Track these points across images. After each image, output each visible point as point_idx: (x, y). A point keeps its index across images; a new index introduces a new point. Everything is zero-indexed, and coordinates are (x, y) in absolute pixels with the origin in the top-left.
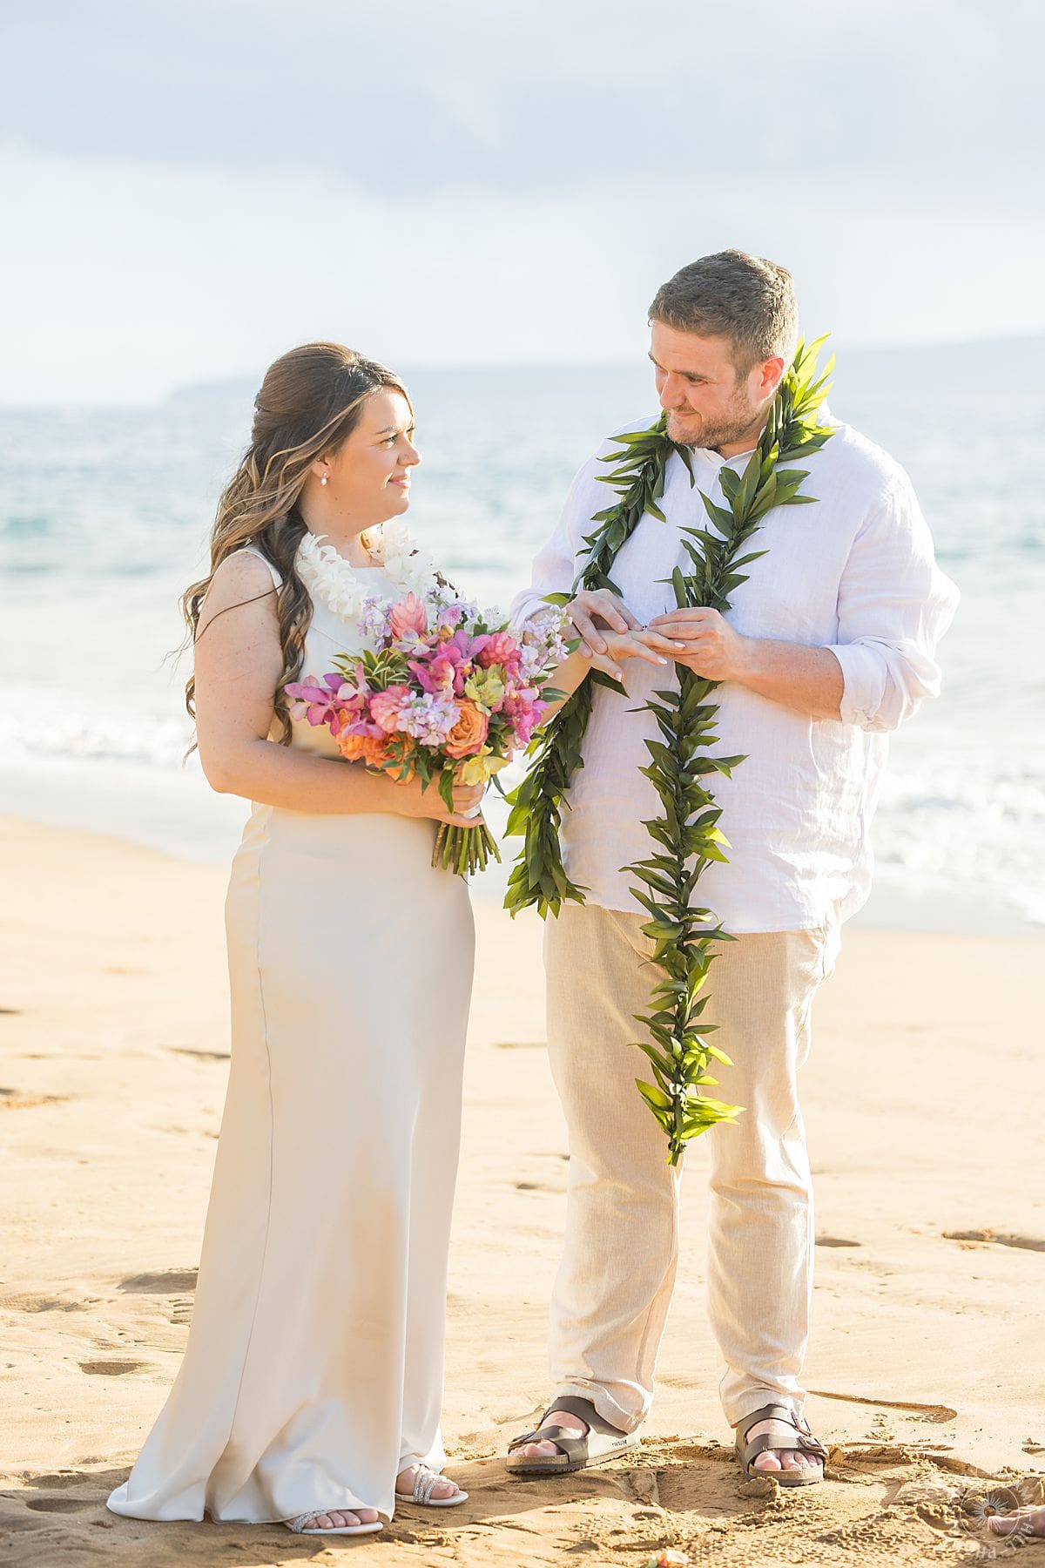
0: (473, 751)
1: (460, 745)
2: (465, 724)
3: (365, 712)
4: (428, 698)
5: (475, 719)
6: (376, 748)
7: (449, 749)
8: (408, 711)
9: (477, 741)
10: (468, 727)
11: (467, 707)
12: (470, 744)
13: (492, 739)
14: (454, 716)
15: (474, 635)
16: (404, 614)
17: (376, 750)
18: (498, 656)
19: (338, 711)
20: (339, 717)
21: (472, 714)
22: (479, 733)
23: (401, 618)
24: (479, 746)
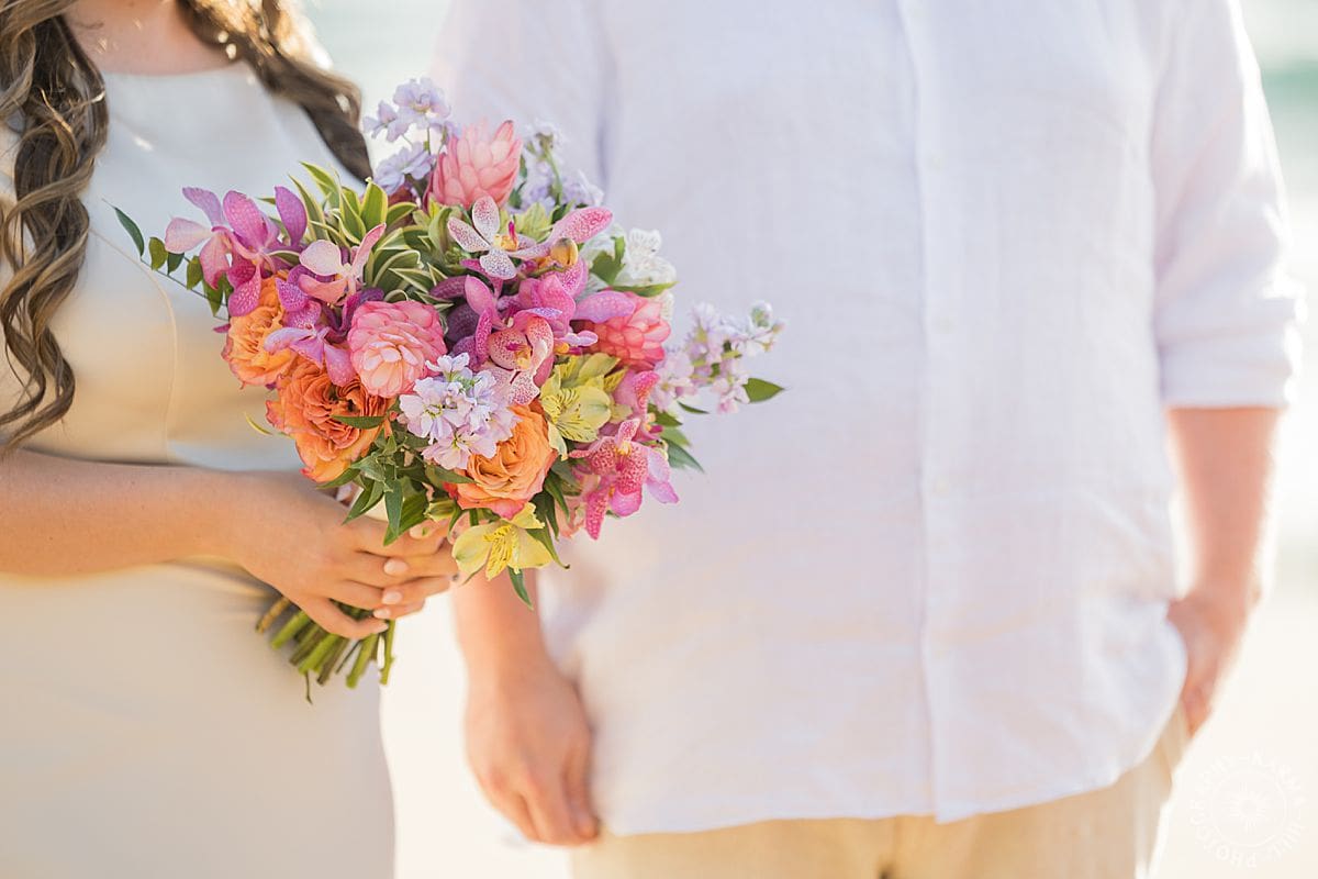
0: (501, 509)
1: (486, 487)
2: (510, 450)
3: (337, 324)
4: (485, 379)
5: (533, 451)
6: (312, 396)
7: (463, 489)
8: (439, 385)
9: (520, 496)
10: (513, 459)
11: (532, 423)
12: (504, 495)
13: (544, 503)
14: (502, 428)
15: (591, 271)
16: (481, 159)
17: (310, 401)
18: (626, 345)
19: (266, 274)
20: (264, 286)
21: (534, 437)
22: (530, 481)
23: (472, 165)
24: (517, 508)
